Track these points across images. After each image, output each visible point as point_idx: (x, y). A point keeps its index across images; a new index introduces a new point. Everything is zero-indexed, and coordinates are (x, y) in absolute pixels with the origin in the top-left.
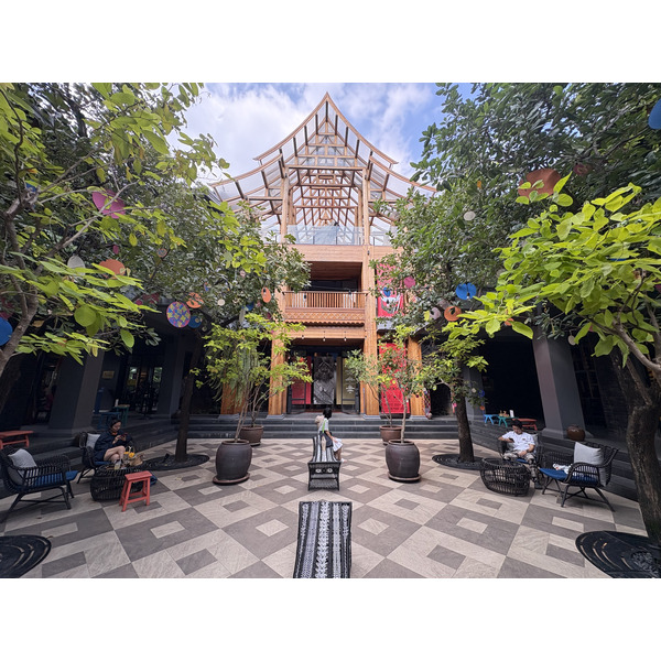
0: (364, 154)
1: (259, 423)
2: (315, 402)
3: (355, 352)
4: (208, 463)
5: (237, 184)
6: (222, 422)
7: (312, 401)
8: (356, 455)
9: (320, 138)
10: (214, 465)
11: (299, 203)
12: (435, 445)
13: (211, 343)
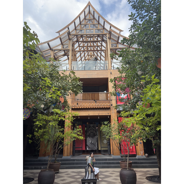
0: (107, 27)
1: (58, 161)
2: (88, 149)
3: (106, 123)
4: (33, 181)
5: (48, 44)
6: (40, 161)
7: (86, 148)
8: (107, 176)
9: (87, 21)
10: (37, 182)
11: (78, 49)
12: (149, 171)
13: (37, 123)
